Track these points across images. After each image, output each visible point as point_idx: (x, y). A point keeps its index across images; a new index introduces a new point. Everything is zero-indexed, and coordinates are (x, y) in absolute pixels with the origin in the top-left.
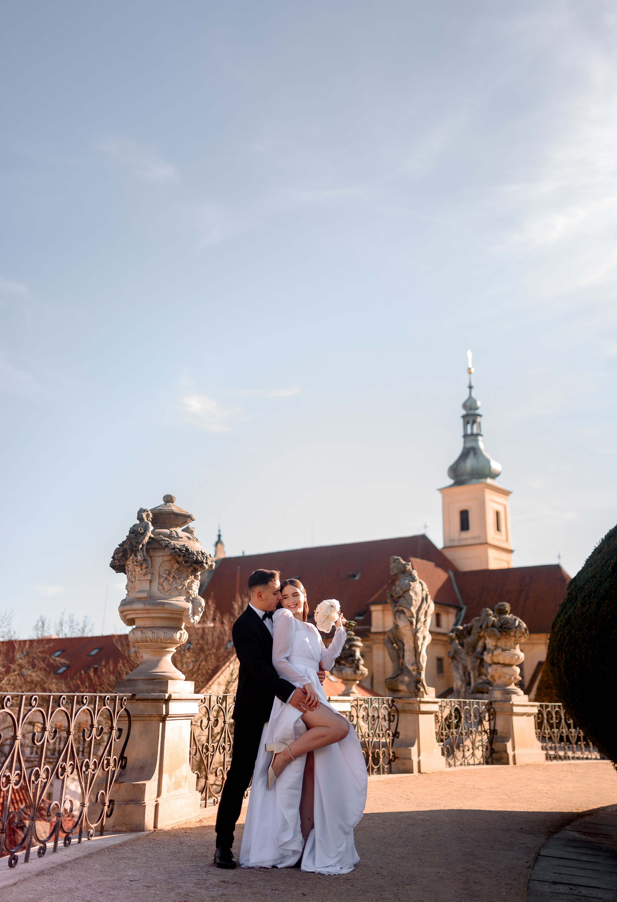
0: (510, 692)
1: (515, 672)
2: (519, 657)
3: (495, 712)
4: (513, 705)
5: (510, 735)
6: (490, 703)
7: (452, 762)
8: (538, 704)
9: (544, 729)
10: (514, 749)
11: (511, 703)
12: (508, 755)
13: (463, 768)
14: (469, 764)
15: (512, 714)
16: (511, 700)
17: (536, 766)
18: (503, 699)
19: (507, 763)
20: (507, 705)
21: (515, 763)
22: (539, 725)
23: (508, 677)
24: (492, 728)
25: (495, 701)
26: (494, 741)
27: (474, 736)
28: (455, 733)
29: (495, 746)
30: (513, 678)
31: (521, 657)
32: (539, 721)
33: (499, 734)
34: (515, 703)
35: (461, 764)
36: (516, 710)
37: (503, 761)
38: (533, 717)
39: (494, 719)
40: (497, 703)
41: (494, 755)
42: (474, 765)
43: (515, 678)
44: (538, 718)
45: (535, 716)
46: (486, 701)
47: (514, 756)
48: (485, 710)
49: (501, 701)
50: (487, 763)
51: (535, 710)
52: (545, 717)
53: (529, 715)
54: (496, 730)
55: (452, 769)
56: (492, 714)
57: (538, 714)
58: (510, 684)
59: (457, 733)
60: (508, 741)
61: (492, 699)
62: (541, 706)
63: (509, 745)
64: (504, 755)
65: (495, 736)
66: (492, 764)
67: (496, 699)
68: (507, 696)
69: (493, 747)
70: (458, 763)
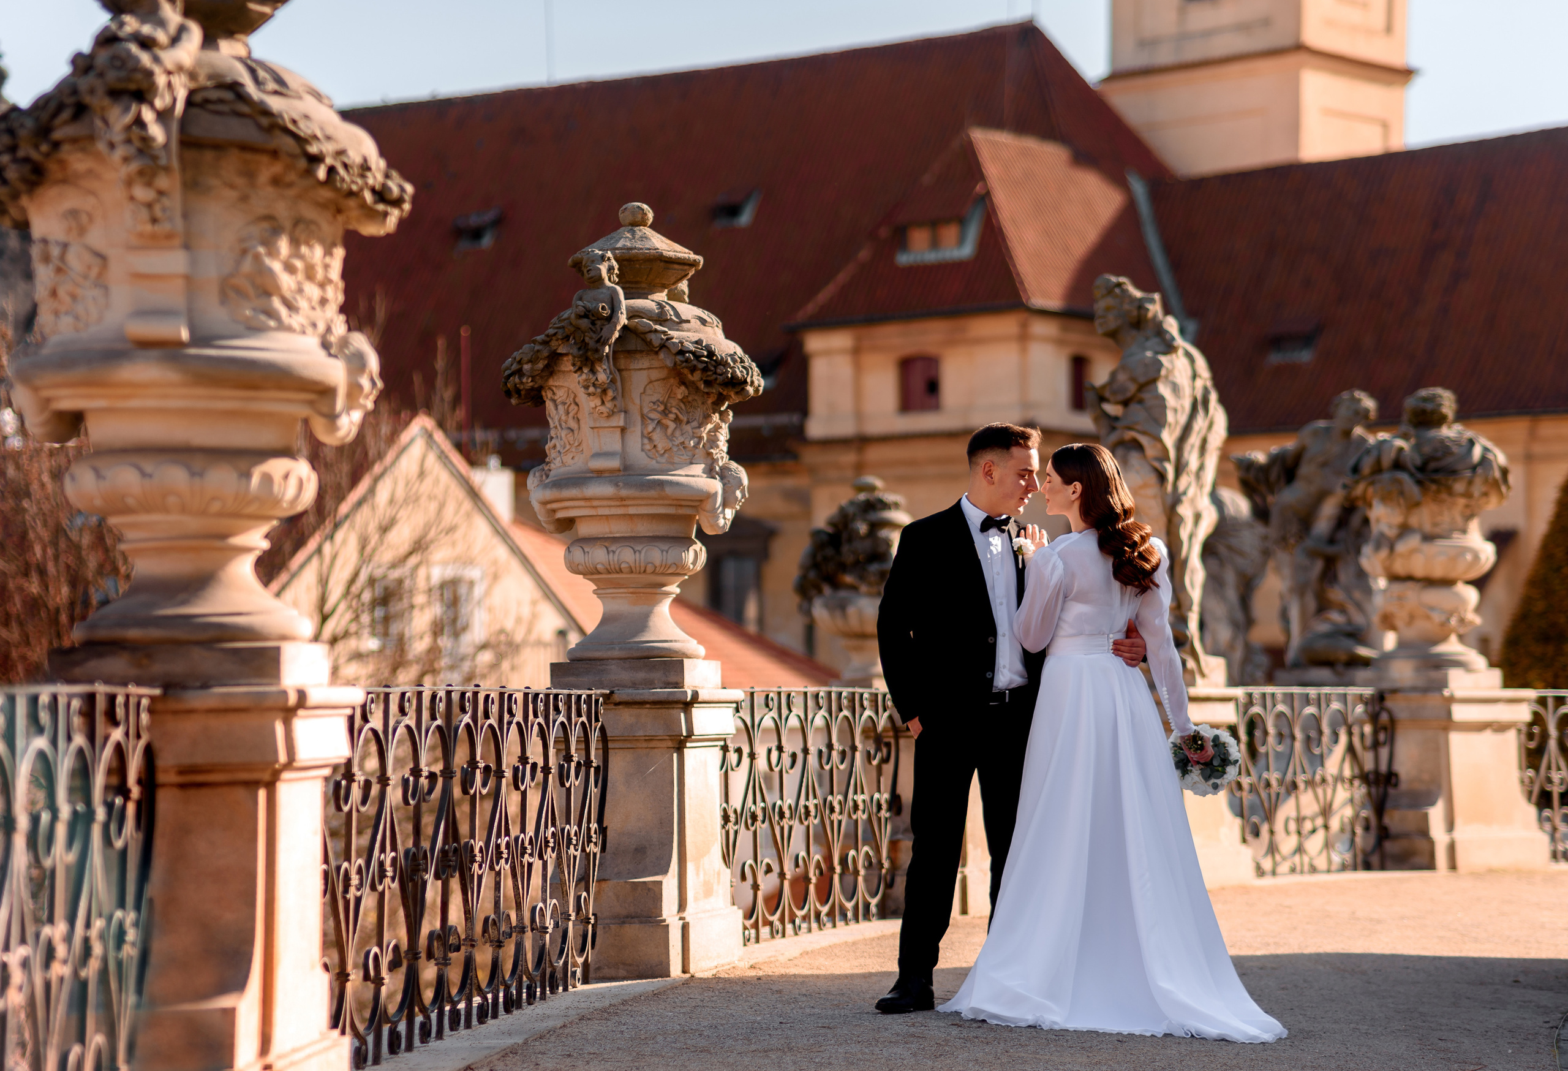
0: (1443, 663)
1: (1463, 601)
2: (1476, 557)
3: (1393, 721)
4: (1452, 699)
5: (1439, 787)
6: (1380, 697)
7: (1267, 864)
8: (1531, 694)
9: (1549, 768)
10: (1450, 826)
11: (1446, 693)
12: (1431, 843)
13: (1296, 878)
14: (1313, 870)
15: (1447, 724)
16: (1444, 684)
17: (1522, 874)
18: (1420, 683)
19: (1431, 865)
20: (1433, 700)
21: (1453, 866)
22: (1533, 757)
23: (1437, 617)
24: (1383, 768)
25: (1395, 691)
26: (1389, 804)
27: (1329, 792)
28: (1274, 783)
29: (1395, 820)
30: (1453, 621)
31: (1483, 557)
32: (1532, 745)
33: (1404, 786)
34: (1459, 694)
35: (1293, 870)
36: (1459, 713)
37: (1417, 860)
38: (1511, 736)
39: (1391, 741)
40: (1399, 696)
41: (1389, 846)
42: (1329, 871)
43: (1462, 621)
44: (1530, 736)
45: (1519, 731)
46: (1368, 691)
47: (1452, 848)
48: (1365, 717)
49: (1414, 689)
50: (1368, 866)
51: (1523, 714)
52: (1553, 731)
53: (1500, 727)
54: (1396, 775)
55: (1267, 881)
56: (1385, 729)
57: (1531, 725)
58: (1444, 639)
59: (1281, 782)
60: (1433, 803)
61: (1385, 685)
62: (1542, 701)
63: (1436, 814)
64: (1420, 844)
65: (1391, 791)
66: (1383, 867)
67: (1398, 685)
68: (1434, 674)
69: (1387, 820)
70: (1284, 868)
